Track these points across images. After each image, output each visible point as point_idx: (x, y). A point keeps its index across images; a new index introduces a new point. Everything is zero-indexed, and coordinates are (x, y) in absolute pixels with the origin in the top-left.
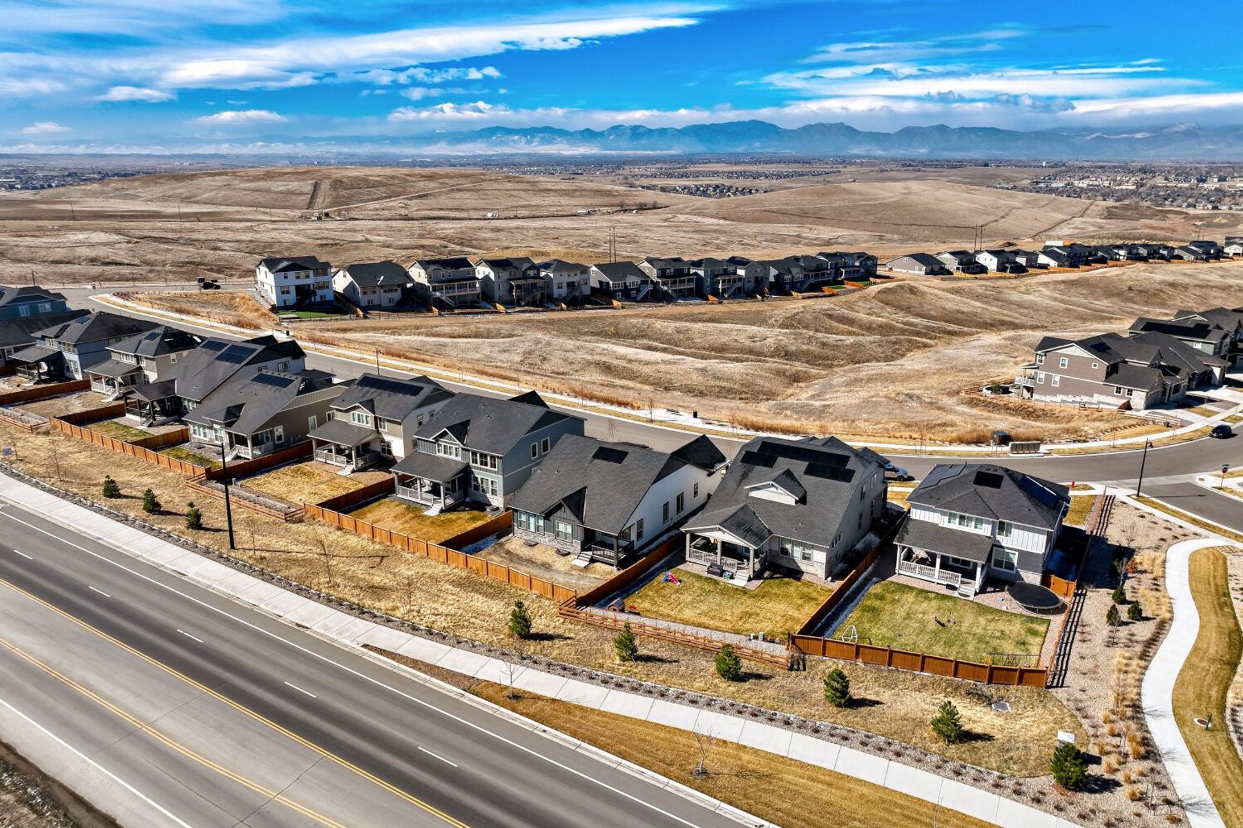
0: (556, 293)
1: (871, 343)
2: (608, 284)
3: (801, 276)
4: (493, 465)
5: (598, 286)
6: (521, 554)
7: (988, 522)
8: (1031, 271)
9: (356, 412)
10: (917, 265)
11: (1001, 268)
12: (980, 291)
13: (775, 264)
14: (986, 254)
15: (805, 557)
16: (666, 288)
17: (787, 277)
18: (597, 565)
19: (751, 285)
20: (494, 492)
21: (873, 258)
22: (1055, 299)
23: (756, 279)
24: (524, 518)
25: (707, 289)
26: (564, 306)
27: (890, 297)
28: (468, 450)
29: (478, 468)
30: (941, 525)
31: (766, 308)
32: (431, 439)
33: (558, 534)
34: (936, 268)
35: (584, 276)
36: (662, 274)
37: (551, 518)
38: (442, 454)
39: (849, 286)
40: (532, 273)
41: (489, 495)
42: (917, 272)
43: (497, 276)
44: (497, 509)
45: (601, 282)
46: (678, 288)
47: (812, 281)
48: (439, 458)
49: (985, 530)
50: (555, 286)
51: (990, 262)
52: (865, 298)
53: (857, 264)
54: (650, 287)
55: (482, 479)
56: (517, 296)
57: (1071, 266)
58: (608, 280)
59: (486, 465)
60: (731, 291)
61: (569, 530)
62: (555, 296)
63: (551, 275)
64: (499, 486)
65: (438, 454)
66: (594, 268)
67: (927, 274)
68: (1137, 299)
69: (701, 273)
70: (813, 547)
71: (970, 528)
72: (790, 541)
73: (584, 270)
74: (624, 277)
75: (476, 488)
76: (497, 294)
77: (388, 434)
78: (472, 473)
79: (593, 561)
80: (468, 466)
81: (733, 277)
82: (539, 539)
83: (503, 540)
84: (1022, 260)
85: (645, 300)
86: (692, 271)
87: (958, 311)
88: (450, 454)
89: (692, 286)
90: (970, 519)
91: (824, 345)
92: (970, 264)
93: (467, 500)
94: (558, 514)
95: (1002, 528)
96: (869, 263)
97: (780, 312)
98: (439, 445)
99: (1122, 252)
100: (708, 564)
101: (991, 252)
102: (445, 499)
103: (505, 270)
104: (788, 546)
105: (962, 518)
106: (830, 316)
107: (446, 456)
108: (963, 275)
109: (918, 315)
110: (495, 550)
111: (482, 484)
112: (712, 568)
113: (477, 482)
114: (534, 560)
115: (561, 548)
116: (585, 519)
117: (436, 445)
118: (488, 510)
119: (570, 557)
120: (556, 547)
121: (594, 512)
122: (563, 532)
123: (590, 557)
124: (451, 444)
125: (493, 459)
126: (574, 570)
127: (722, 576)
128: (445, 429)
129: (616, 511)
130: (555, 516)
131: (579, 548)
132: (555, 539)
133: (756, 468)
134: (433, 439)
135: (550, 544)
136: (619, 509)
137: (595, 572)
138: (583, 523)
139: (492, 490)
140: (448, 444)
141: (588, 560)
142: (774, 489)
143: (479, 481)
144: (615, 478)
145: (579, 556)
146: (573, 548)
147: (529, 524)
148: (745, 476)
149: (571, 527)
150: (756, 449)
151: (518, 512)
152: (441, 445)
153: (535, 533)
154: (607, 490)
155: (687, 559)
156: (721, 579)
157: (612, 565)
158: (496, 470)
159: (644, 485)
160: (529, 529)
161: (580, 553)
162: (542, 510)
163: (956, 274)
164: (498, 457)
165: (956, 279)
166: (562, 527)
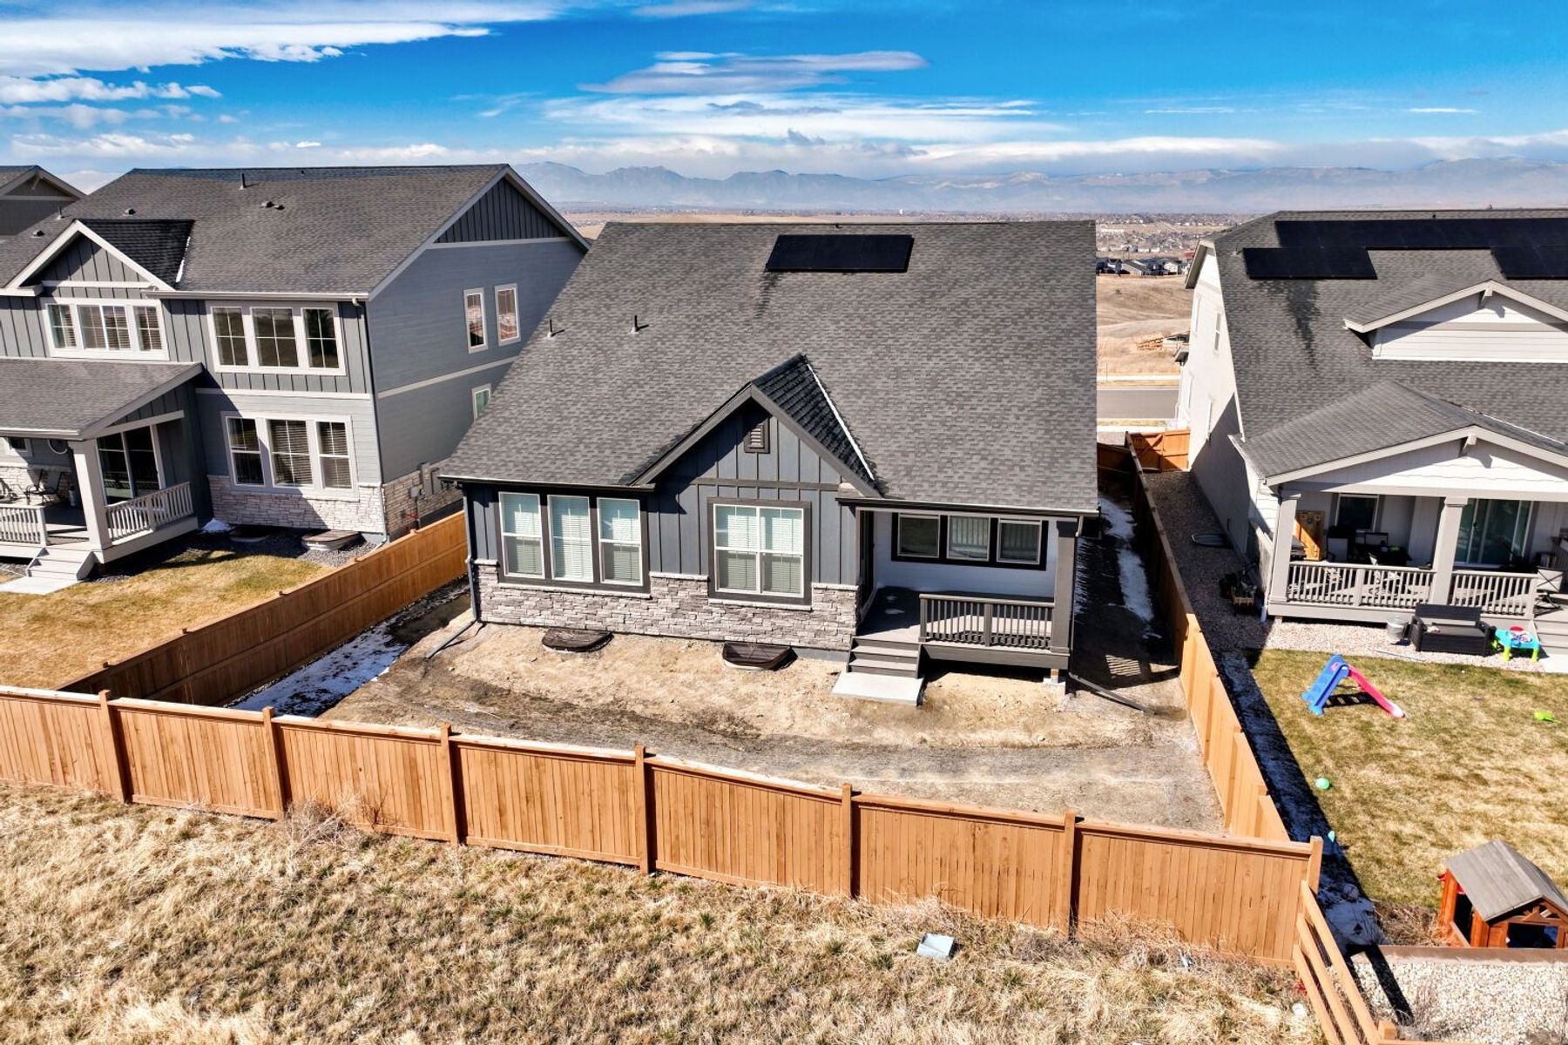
4: (324, 351)
6: (556, 692)
18: (950, 681)
20: (336, 474)
24: (528, 523)
28: (195, 306)
29: (250, 381)
32: (13, 290)
33: (719, 571)
37: (686, 498)
38: (78, 352)
41: (313, 491)
44: (357, 540)
48: (59, 367)
55: (274, 425)
59: (291, 359)
64: (362, 448)
65: (57, 353)
75: (250, 469)
78: (226, 404)
79: (931, 668)
80: (203, 378)
82: (620, 612)
83: (432, 642)
88: (119, 340)
93: (214, 526)
94: (732, 464)
98: (59, 313)
100: (1398, 619)
102: (106, 521)
107: (104, 354)
110: (408, 690)
111: (276, 446)
112: (1432, 625)
113: (254, 442)
114: (638, 709)
115: (744, 633)
116: (873, 466)
117: (45, 314)
118: (313, 547)
119: (809, 669)
120: (714, 634)
121: (901, 439)
122: (751, 557)
123: (916, 654)
124: (114, 293)
125: (319, 324)
126: (873, 722)
127: (1489, 652)
128: (79, 227)
129: (1012, 419)
130: (710, 483)
131: (849, 618)
132: (712, 594)
133: (1321, 285)
134: (25, 285)
135: (682, 624)
136: (1021, 409)
137: (979, 718)
138: (878, 486)
139: (327, 464)
140: (100, 293)
141: (914, 667)
142: (1486, 316)
143: (263, 434)
144: (912, 319)
145: (853, 657)
146: (815, 625)
147: (559, 544)
148: (1302, 315)
149: (800, 523)
150: (1272, 241)
151: (496, 500)
152: (66, 308)
153: (596, 584)
154: (906, 356)
155: (1269, 608)
156: (1492, 662)
157: (1035, 674)
158: (340, 371)
159: (1062, 317)
160: (560, 573)
161: (855, 644)
162: (631, 468)
164: (344, 308)
166: (743, 531)
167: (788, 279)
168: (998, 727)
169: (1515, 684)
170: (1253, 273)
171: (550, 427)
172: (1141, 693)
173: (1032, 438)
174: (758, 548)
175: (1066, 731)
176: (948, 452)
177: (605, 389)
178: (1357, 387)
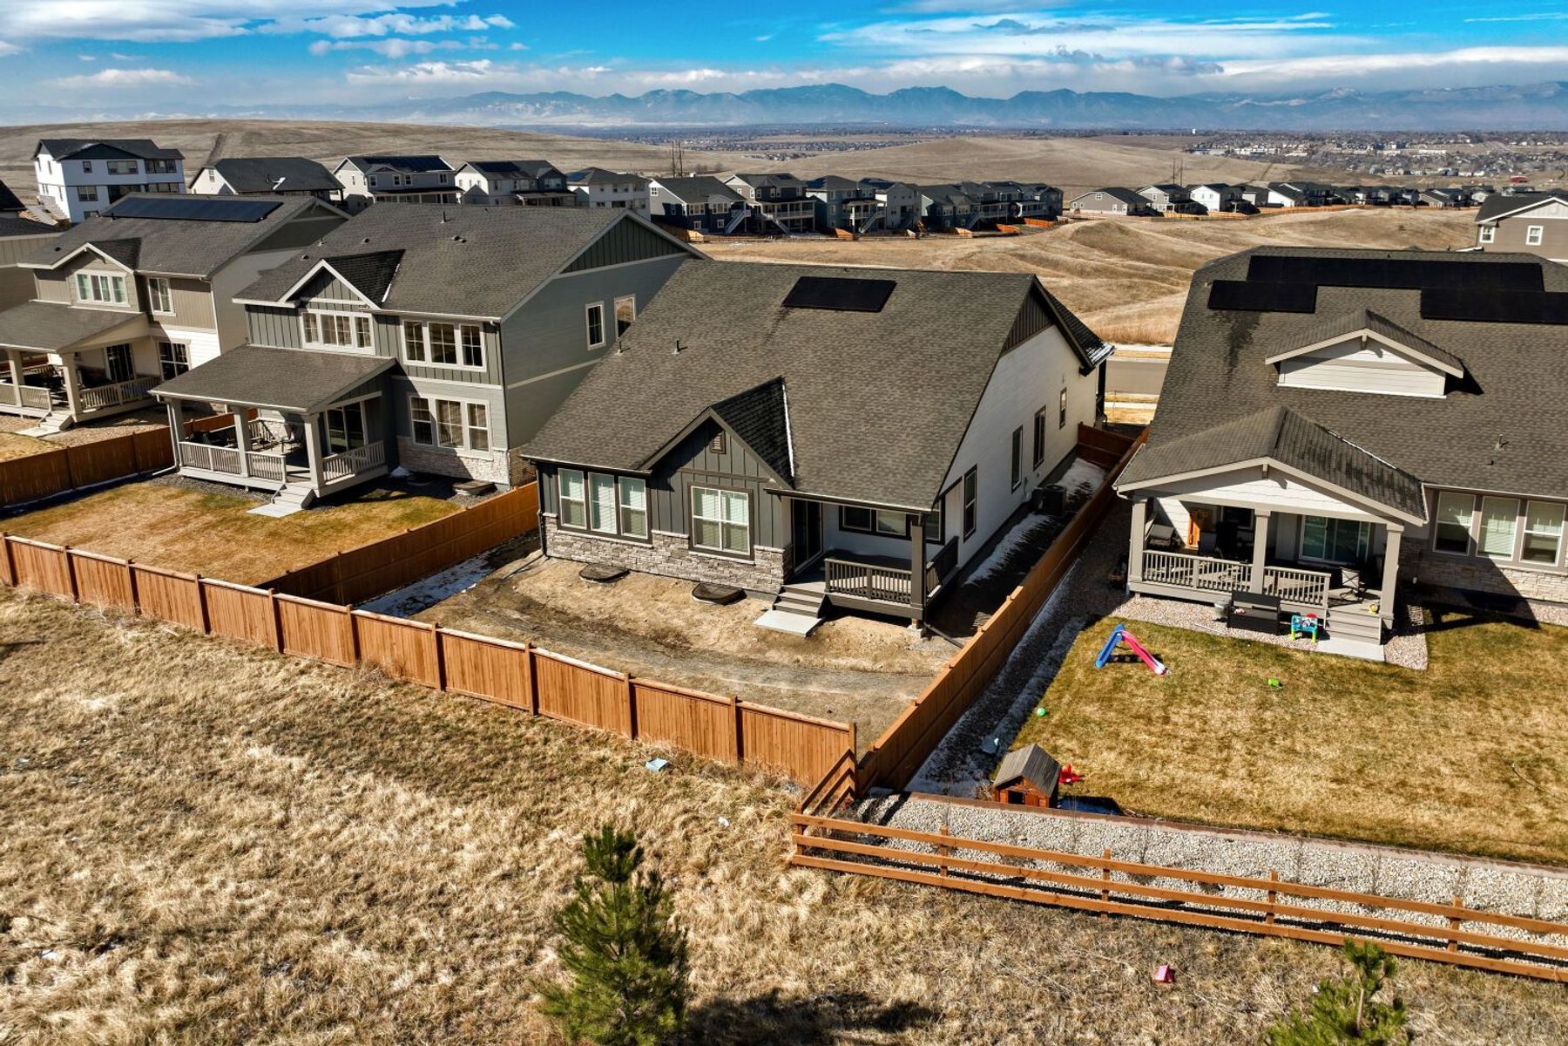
1: (1097, 287)
2: (679, 207)
3: (967, 207)
4: (473, 357)
5: (662, 212)
6: (573, 607)
8: (1263, 210)
9: (87, 271)
10: (1116, 202)
11: (1226, 206)
12: (1209, 233)
13: (928, 190)
14: (1203, 188)
15: (1535, 551)
16: (770, 216)
17: (947, 209)
18: (847, 623)
19: (897, 218)
20: (479, 440)
21: (1056, 191)
23: (903, 209)
24: (577, 492)
25: (831, 223)
27: (1094, 238)
28: (394, 320)
29: (426, 372)
31: (925, 248)
32: (282, 303)
33: (696, 533)
34: (1141, 207)
35: (640, 194)
36: (763, 195)
37: (674, 480)
38: (318, 346)
39: (1031, 224)
40: (553, 183)
41: (464, 452)
42: (1115, 212)
43: (494, 186)
44: (491, 488)
45: (666, 206)
46: (789, 217)
47: (982, 216)
48: (308, 356)
51: (1209, 199)
52: (1060, 238)
53: (1037, 198)
54: (748, 214)
55: (441, 404)
57: (1310, 204)
58: (679, 200)
59: (451, 358)
60: (869, 224)
61: (740, 514)
63: (586, 189)
64: (495, 423)
65: (307, 346)
66: (654, 185)
67: (1129, 214)
69: (823, 197)
73: (640, 183)
74: (707, 198)
75: (424, 432)
77: (178, 322)
78: (411, 387)
79: (830, 611)
80: (396, 369)
81: (870, 203)
82: (633, 556)
83: (509, 569)
84: (1250, 198)
85: (740, 232)
86: (809, 195)
87: (1193, 254)
88: (344, 340)
89: (811, 215)
92: (1183, 202)
93: (399, 472)
94: (702, 459)
96: (1053, 197)
97: (948, 252)
98: (310, 319)
99: (1360, 196)
100: (1222, 599)
101: (1210, 186)
102: (322, 468)
103: (507, 177)
104: (1469, 522)
106: (1022, 257)
107: (335, 348)
108: (1178, 215)
109: (1138, 259)
110: (482, 599)
111: (441, 418)
112: (1242, 608)
113: (427, 415)
114: (621, 624)
115: (712, 577)
116: (796, 467)
117: (301, 319)
118: (460, 492)
119: (750, 606)
120: (693, 576)
121: (824, 447)
122: (717, 524)
123: (820, 600)
124: (343, 307)
125: (471, 336)
126: (771, 646)
127: (1285, 631)
128: (323, 263)
129: (904, 437)
130: (689, 471)
131: (779, 572)
132: (691, 548)
133: (1265, 316)
134: (289, 300)
135: (673, 567)
136: (913, 429)
138: (792, 481)
139: (474, 433)
140: (335, 307)
141: (816, 610)
142: (1367, 355)
143: (433, 409)
144: (868, 352)
145: (779, 600)
146: (757, 575)
147: (597, 507)
148: (1237, 340)
149: (746, 502)
150: (1240, 275)
151: (556, 473)
152: (314, 316)
153: (618, 536)
154: (852, 382)
155: (1131, 586)
156: (1281, 641)
157: (904, 622)
158: (482, 369)
159: (974, 356)
160: (597, 525)
161: (782, 590)
162: (640, 458)
163: (1172, 214)
164: (487, 327)
165: (1169, 220)
166: (712, 508)
167: (797, 313)
168: (855, 657)
169: (1278, 656)
170: (1213, 303)
171: (599, 424)
173: (911, 452)
174: (720, 518)
175: (903, 663)
176: (849, 460)
177: (643, 396)
178: (1250, 410)
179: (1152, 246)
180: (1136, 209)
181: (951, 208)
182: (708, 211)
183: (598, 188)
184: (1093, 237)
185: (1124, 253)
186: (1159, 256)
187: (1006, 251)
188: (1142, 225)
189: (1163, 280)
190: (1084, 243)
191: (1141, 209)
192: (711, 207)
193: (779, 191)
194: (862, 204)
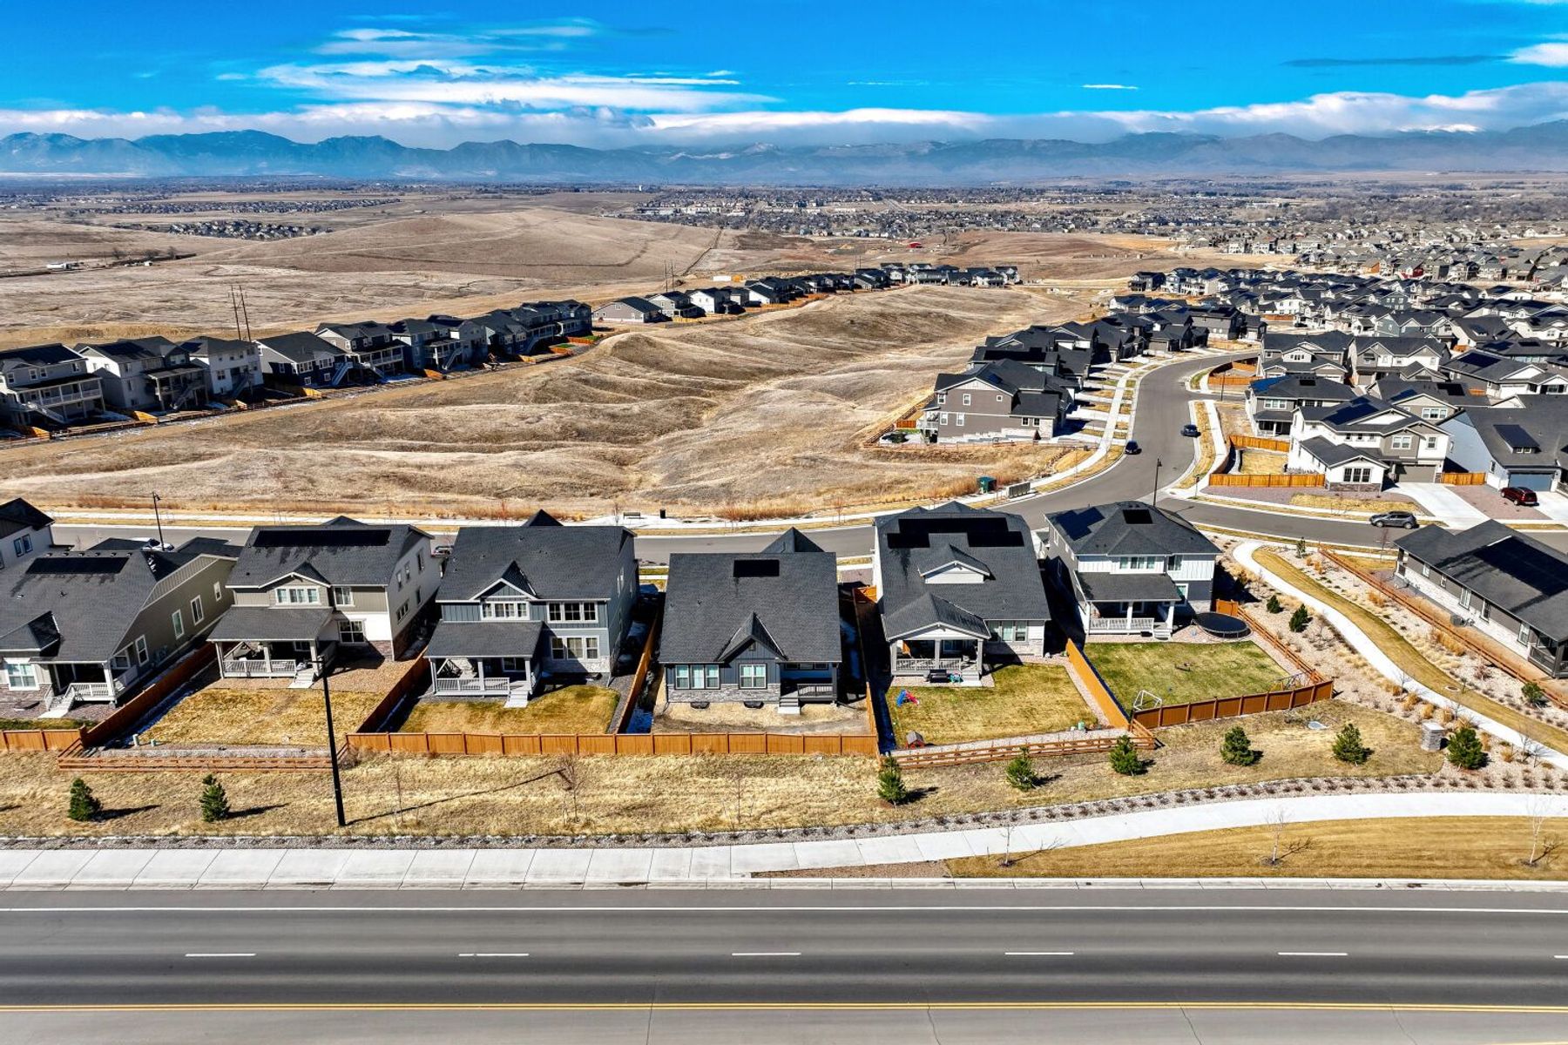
0: (217, 386)
1: (656, 409)
2: (288, 366)
3: (523, 334)
4: (590, 616)
5: (270, 370)
6: (703, 720)
7: (1160, 559)
8: (748, 310)
9: (287, 587)
10: (633, 312)
11: (719, 309)
12: (712, 336)
13: (489, 322)
14: (700, 293)
15: (1020, 638)
16: (367, 365)
17: (508, 338)
18: (807, 707)
20: (592, 654)
21: (584, 307)
22: (790, 340)
23: (473, 342)
24: (684, 674)
25: (417, 362)
26: (241, 404)
28: (543, 603)
29: (562, 626)
30: (1113, 572)
31: (503, 379)
32: (472, 600)
33: (741, 682)
34: (654, 314)
35: (252, 358)
36: (357, 345)
37: (733, 664)
38: (492, 618)
39: (575, 344)
40: (178, 359)
41: (583, 660)
42: (634, 320)
44: (600, 675)
45: (272, 365)
46: (383, 363)
47: (536, 340)
48: (484, 624)
49: (1158, 568)
50: (214, 377)
51: (706, 303)
52: (604, 357)
53: (572, 315)
54: (349, 366)
55: (570, 640)
56: (163, 397)
57: (782, 301)
58: (287, 360)
60: (451, 361)
61: (761, 672)
62: (216, 390)
63: (206, 361)
64: (603, 646)
65: (483, 619)
66: (262, 346)
67: (646, 321)
68: (862, 332)
69: (407, 340)
70: (1028, 624)
71: (1143, 569)
72: (1000, 623)
73: (251, 349)
74: (310, 354)
75: (559, 654)
76: (128, 396)
77: (358, 610)
78: (553, 635)
79: (801, 704)
80: (544, 625)
81: (448, 342)
82: (710, 696)
83: (659, 711)
84: (736, 299)
85: (345, 384)
86: (394, 339)
87: (710, 362)
88: (508, 614)
89: (400, 358)
90: (1142, 560)
91: (613, 416)
92: (686, 307)
93: (544, 675)
94: (746, 654)
95: (1172, 562)
96: (585, 312)
97: (525, 382)
98: (487, 607)
99: (812, 284)
100: (926, 673)
101: (705, 291)
103: (135, 358)
104: (998, 630)
105: (1134, 560)
106: (586, 382)
107: (503, 619)
108: (685, 320)
109: (672, 371)
110: (663, 724)
111: (569, 646)
112: (933, 675)
113: (561, 645)
114: (727, 724)
115: (749, 699)
116: (783, 653)
117: (482, 607)
118: (589, 680)
119: (769, 707)
120: (741, 700)
121: (788, 641)
122: (750, 678)
123: (797, 700)
124: (510, 599)
125: (589, 606)
126: (790, 720)
127: (948, 682)
128: (502, 580)
130: (739, 660)
131: (778, 692)
132: (739, 689)
133: (912, 551)
134: (476, 599)
135: (731, 698)
136: (820, 630)
137: (816, 716)
138: (785, 658)
139: (589, 652)
140: (505, 600)
141: (797, 704)
142: (957, 569)
143: (565, 643)
144: (784, 596)
145: (780, 703)
146: (769, 695)
147: (694, 679)
148: (905, 563)
149: (764, 669)
150: (897, 530)
151: (674, 668)
152: (490, 605)
153: (704, 689)
154: (785, 611)
155: (894, 673)
156: (950, 685)
157: (828, 702)
158: (596, 621)
159: (828, 594)
160: (694, 686)
161: (781, 699)
162: (712, 657)
163: (678, 319)
164: (600, 603)
165: (679, 325)
166: (748, 672)
167: (741, 579)
168: (820, 718)
169: (951, 691)
170: (890, 546)
171: (686, 643)
172: (856, 704)
173: (824, 640)
174: (752, 676)
175: (837, 717)
176: (802, 646)
177: (698, 628)
178: (920, 595)
179: (677, 357)
180: (651, 317)
181: (510, 337)
182: (316, 367)
183: (216, 358)
184: (630, 351)
185: (656, 365)
186: (685, 366)
187: (571, 376)
188: (657, 332)
189: (698, 393)
190: (623, 359)
191: (655, 317)
192: (318, 364)
193: (370, 339)
194: (442, 344)
